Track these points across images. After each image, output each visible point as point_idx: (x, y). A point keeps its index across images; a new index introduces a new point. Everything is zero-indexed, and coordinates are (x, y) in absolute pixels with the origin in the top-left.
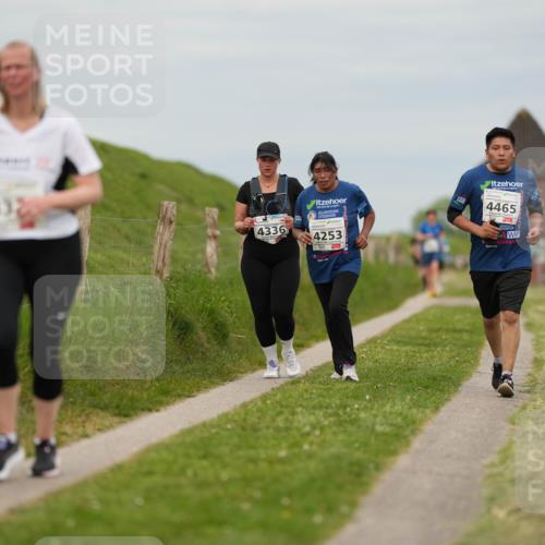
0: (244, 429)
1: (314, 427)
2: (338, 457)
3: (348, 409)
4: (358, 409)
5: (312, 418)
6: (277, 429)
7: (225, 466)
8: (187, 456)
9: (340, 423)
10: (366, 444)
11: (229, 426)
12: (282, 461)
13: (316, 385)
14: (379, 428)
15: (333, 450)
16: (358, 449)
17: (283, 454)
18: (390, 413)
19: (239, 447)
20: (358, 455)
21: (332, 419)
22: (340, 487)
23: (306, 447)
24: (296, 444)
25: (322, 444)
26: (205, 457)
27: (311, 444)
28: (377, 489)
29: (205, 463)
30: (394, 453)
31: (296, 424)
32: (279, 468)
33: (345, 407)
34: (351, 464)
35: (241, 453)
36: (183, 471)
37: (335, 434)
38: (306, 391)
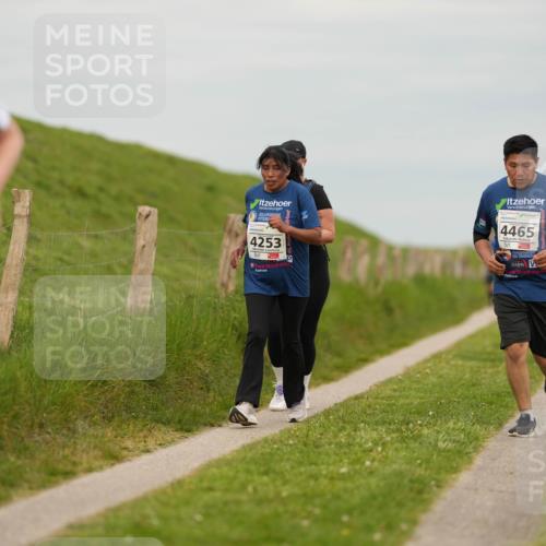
0: (305, 445)
1: (376, 444)
2: (400, 474)
3: (411, 425)
4: (421, 425)
5: (375, 435)
6: (340, 445)
7: (285, 482)
8: (248, 471)
9: (403, 440)
10: (428, 461)
11: (291, 442)
12: (343, 477)
13: (379, 401)
14: (441, 445)
15: (395, 466)
16: (420, 465)
17: (344, 470)
18: (453, 429)
19: (301, 464)
20: (420, 472)
21: (394, 435)
22: (400, 505)
23: (368, 463)
24: (358, 461)
25: (384, 460)
26: (266, 473)
27: (373, 461)
28: (438, 507)
29: (265, 479)
30: (456, 470)
31: (358, 440)
32: (340, 485)
33: (408, 424)
34: (411, 481)
35: (302, 469)
36: (243, 487)
37: (396, 449)
38: (369, 406)
